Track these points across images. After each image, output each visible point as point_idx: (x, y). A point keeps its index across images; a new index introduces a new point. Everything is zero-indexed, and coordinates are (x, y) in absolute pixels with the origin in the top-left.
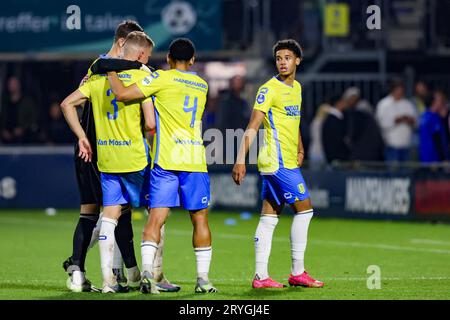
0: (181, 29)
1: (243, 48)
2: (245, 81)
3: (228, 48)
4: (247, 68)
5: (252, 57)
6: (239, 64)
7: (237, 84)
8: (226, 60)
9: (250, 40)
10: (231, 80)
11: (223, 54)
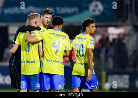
0: (97, 13)
1: (124, 21)
2: (125, 35)
3: (117, 21)
4: (125, 30)
5: (127, 25)
6: (121, 28)
7: (121, 36)
8: (116, 26)
9: (127, 18)
10: (119, 35)
11: (115, 23)
